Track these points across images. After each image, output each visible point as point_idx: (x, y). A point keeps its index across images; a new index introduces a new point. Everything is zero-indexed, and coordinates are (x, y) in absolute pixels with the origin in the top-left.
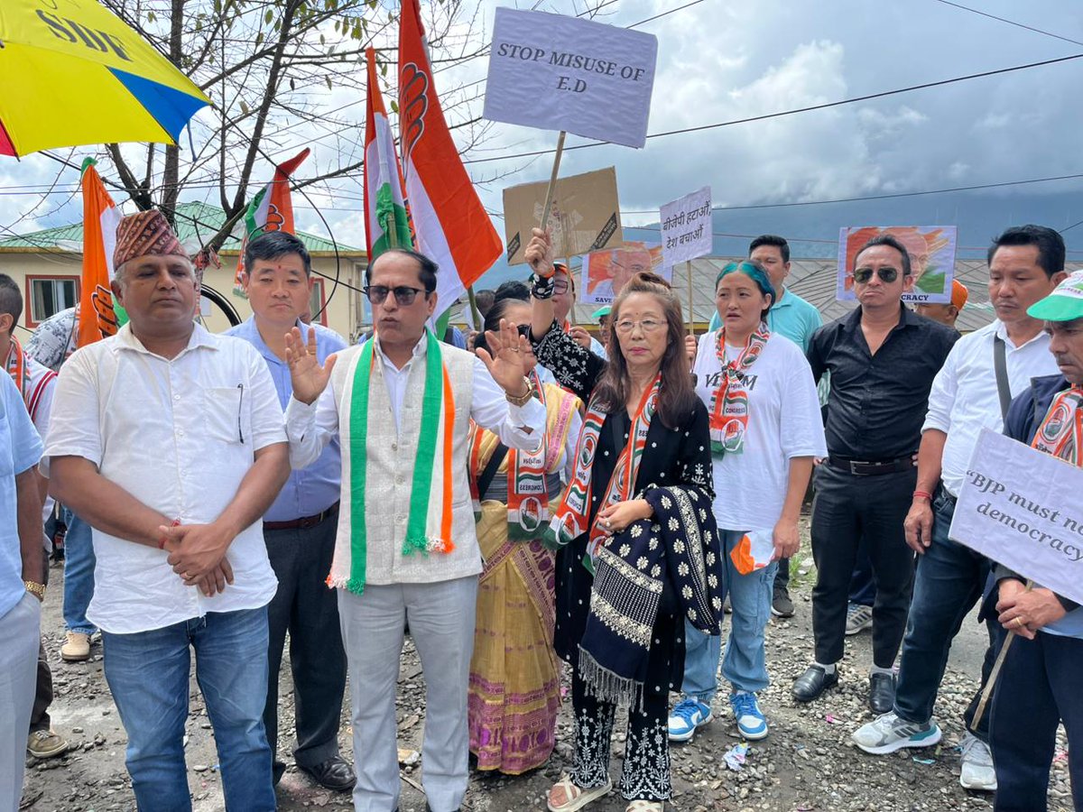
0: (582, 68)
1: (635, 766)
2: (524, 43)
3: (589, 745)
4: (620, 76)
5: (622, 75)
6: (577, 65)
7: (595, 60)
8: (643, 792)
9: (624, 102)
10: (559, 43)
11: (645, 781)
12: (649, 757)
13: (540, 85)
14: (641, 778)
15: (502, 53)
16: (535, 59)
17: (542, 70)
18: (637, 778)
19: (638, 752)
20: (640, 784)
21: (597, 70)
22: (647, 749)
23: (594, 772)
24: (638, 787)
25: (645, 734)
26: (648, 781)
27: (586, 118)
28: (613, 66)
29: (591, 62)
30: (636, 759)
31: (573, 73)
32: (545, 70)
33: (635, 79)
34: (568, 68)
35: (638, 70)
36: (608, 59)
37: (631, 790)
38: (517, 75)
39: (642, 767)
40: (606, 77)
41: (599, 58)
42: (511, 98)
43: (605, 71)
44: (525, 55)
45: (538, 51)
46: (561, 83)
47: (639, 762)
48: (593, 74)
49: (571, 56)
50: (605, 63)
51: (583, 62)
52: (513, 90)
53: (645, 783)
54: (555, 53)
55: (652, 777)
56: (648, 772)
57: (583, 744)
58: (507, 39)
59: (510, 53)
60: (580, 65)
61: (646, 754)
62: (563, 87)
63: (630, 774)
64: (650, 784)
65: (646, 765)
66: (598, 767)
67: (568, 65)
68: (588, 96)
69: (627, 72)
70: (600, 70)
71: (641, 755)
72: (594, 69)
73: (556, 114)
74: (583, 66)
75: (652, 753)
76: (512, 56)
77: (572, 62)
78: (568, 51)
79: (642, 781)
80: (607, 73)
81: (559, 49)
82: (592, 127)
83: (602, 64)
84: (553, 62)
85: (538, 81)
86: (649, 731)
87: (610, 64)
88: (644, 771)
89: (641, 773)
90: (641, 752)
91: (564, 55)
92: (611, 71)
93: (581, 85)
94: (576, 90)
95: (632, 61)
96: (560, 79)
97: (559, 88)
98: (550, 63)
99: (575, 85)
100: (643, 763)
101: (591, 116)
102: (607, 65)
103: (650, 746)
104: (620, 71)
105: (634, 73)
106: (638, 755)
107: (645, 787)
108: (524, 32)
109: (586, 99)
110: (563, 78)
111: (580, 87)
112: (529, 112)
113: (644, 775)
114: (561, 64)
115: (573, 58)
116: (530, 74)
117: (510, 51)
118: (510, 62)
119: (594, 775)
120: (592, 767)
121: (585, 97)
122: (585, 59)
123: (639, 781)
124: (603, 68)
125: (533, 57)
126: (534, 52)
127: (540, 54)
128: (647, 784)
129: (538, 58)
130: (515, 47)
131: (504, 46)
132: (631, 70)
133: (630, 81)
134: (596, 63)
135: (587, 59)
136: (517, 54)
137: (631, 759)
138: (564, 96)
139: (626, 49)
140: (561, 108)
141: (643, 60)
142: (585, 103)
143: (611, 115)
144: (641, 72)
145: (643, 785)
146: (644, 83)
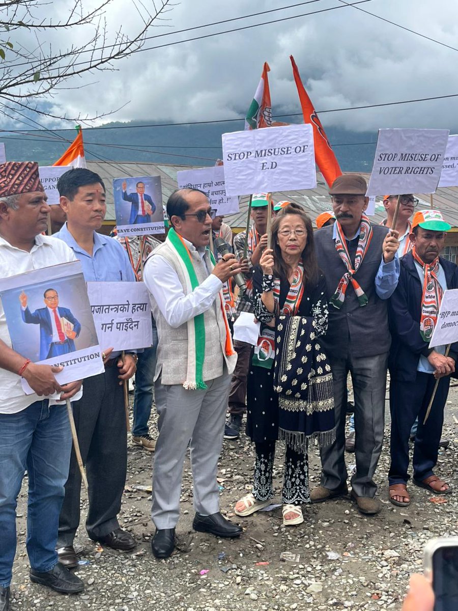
0: (273, 155)
1: (293, 484)
2: (239, 151)
3: (265, 475)
4: (295, 153)
5: (296, 152)
6: (270, 154)
7: (279, 149)
8: (297, 500)
9: (299, 166)
10: (258, 145)
11: (299, 494)
12: (300, 479)
13: (252, 171)
14: (296, 492)
15: (230, 159)
16: (247, 158)
17: (252, 162)
18: (294, 492)
19: (294, 475)
20: (296, 496)
21: (281, 154)
22: (299, 474)
23: (268, 491)
24: (294, 497)
25: (298, 465)
26: (300, 494)
27: (281, 181)
28: (289, 149)
29: (277, 150)
30: (293, 480)
31: (268, 159)
32: (254, 162)
33: (304, 151)
34: (265, 157)
35: (304, 146)
36: (286, 145)
37: (290, 499)
38: (239, 168)
39: (296, 485)
40: (288, 156)
41: (281, 146)
42: (239, 182)
43: (286, 153)
44: (241, 157)
45: (248, 152)
46: (263, 166)
47: (295, 481)
48: (279, 156)
49: (265, 150)
50: (285, 148)
51: (273, 152)
52: (239, 177)
53: (298, 495)
54: (257, 151)
55: (303, 492)
56: (300, 489)
57: (261, 475)
58: (230, 151)
59: (233, 158)
60: (271, 154)
61: (299, 477)
62: (264, 168)
63: (290, 489)
64: (302, 496)
65: (299, 485)
66: (270, 487)
67: (265, 156)
68: (279, 169)
69: (298, 149)
70: (283, 153)
71: (296, 477)
72: (279, 153)
73: (263, 184)
74: (273, 154)
75: (302, 477)
76: (235, 159)
77: (267, 153)
78: (263, 148)
79: (297, 494)
80: (287, 153)
81: (258, 148)
82: (285, 185)
83: (283, 149)
84: (257, 156)
85: (251, 169)
86: (300, 463)
87: (288, 148)
88: (298, 488)
89: (296, 489)
90: (296, 475)
91: (262, 151)
92: (289, 152)
93: (274, 164)
94: (272, 168)
95: (300, 142)
96: (262, 165)
97: (263, 169)
98: (256, 157)
99: (271, 166)
100: (297, 483)
101: (283, 179)
102: (286, 149)
103: (301, 472)
104: (294, 150)
105: (302, 149)
106: (294, 477)
107: (299, 497)
108: (238, 145)
109: (279, 171)
110: (263, 164)
111: (274, 166)
112: (250, 186)
113: (298, 491)
114: (261, 156)
115: (267, 151)
116: (246, 166)
117: (233, 157)
118: (234, 163)
119: (268, 492)
120: (267, 488)
121: (277, 170)
122: (273, 150)
123: (295, 494)
124: (284, 152)
125: (246, 157)
126: (246, 154)
127: (249, 154)
128: (300, 496)
129: (248, 157)
130: (236, 154)
131: (230, 155)
132: (300, 148)
133: (301, 154)
134: (280, 150)
135: (275, 149)
136: (237, 157)
137: (290, 480)
138: (266, 173)
139: (295, 137)
140: (266, 180)
141: (306, 140)
142: (277, 173)
143: (295, 175)
144: (306, 147)
145: (297, 496)
146: (309, 152)
